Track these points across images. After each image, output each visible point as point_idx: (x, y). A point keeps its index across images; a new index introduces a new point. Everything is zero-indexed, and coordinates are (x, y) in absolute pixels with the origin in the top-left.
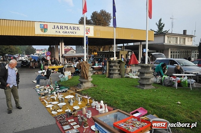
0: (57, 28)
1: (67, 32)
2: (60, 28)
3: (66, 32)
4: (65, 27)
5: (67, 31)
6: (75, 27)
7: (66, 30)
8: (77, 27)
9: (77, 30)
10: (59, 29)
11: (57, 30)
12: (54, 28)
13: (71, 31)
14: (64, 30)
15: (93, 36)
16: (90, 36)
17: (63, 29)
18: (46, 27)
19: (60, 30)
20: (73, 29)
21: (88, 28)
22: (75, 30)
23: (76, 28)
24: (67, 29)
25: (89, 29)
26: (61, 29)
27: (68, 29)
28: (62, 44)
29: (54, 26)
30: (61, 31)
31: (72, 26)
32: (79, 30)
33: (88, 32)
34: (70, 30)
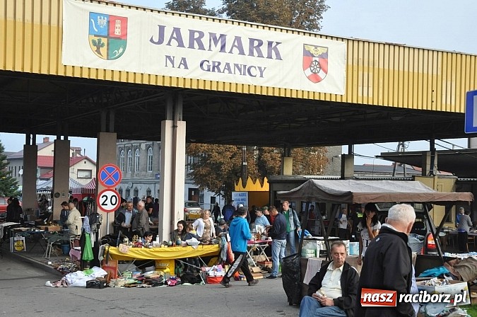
0: (174, 42)
1: (222, 67)
2: (186, 41)
3: (216, 67)
4: (213, 37)
5: (223, 58)
6: (261, 43)
7: (214, 55)
8: (270, 44)
9: (270, 57)
10: (181, 45)
11: (174, 50)
12: (160, 42)
13: (241, 60)
14: (205, 55)
15: (344, 93)
16: (328, 92)
17: (201, 47)
18: (118, 32)
19: (185, 52)
20: (251, 54)
21: (321, 51)
22: (260, 55)
23: (264, 49)
24: (223, 47)
25: (324, 56)
26: (191, 46)
27: (228, 48)
28: (174, 127)
29: (162, 29)
30: (195, 56)
31: (245, 34)
32: (279, 57)
33: (321, 74)
34: (235, 58)
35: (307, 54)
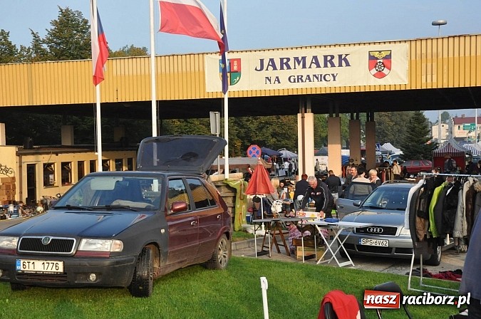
0: (271, 68)
1: (304, 79)
2: (278, 66)
3: (300, 79)
4: (296, 59)
5: (304, 73)
6: (333, 57)
7: (299, 71)
8: (340, 56)
9: (340, 65)
10: (275, 68)
11: (271, 73)
12: (262, 69)
13: (318, 71)
14: (292, 72)
15: (407, 82)
16: (392, 84)
17: (289, 68)
18: (235, 68)
19: (278, 73)
20: (326, 66)
21: (384, 54)
22: (333, 65)
23: (336, 61)
24: (304, 66)
25: (388, 57)
26: (282, 68)
27: (308, 65)
29: (262, 61)
30: (284, 74)
31: (320, 53)
32: (348, 64)
34: (314, 70)
35: (372, 58)
